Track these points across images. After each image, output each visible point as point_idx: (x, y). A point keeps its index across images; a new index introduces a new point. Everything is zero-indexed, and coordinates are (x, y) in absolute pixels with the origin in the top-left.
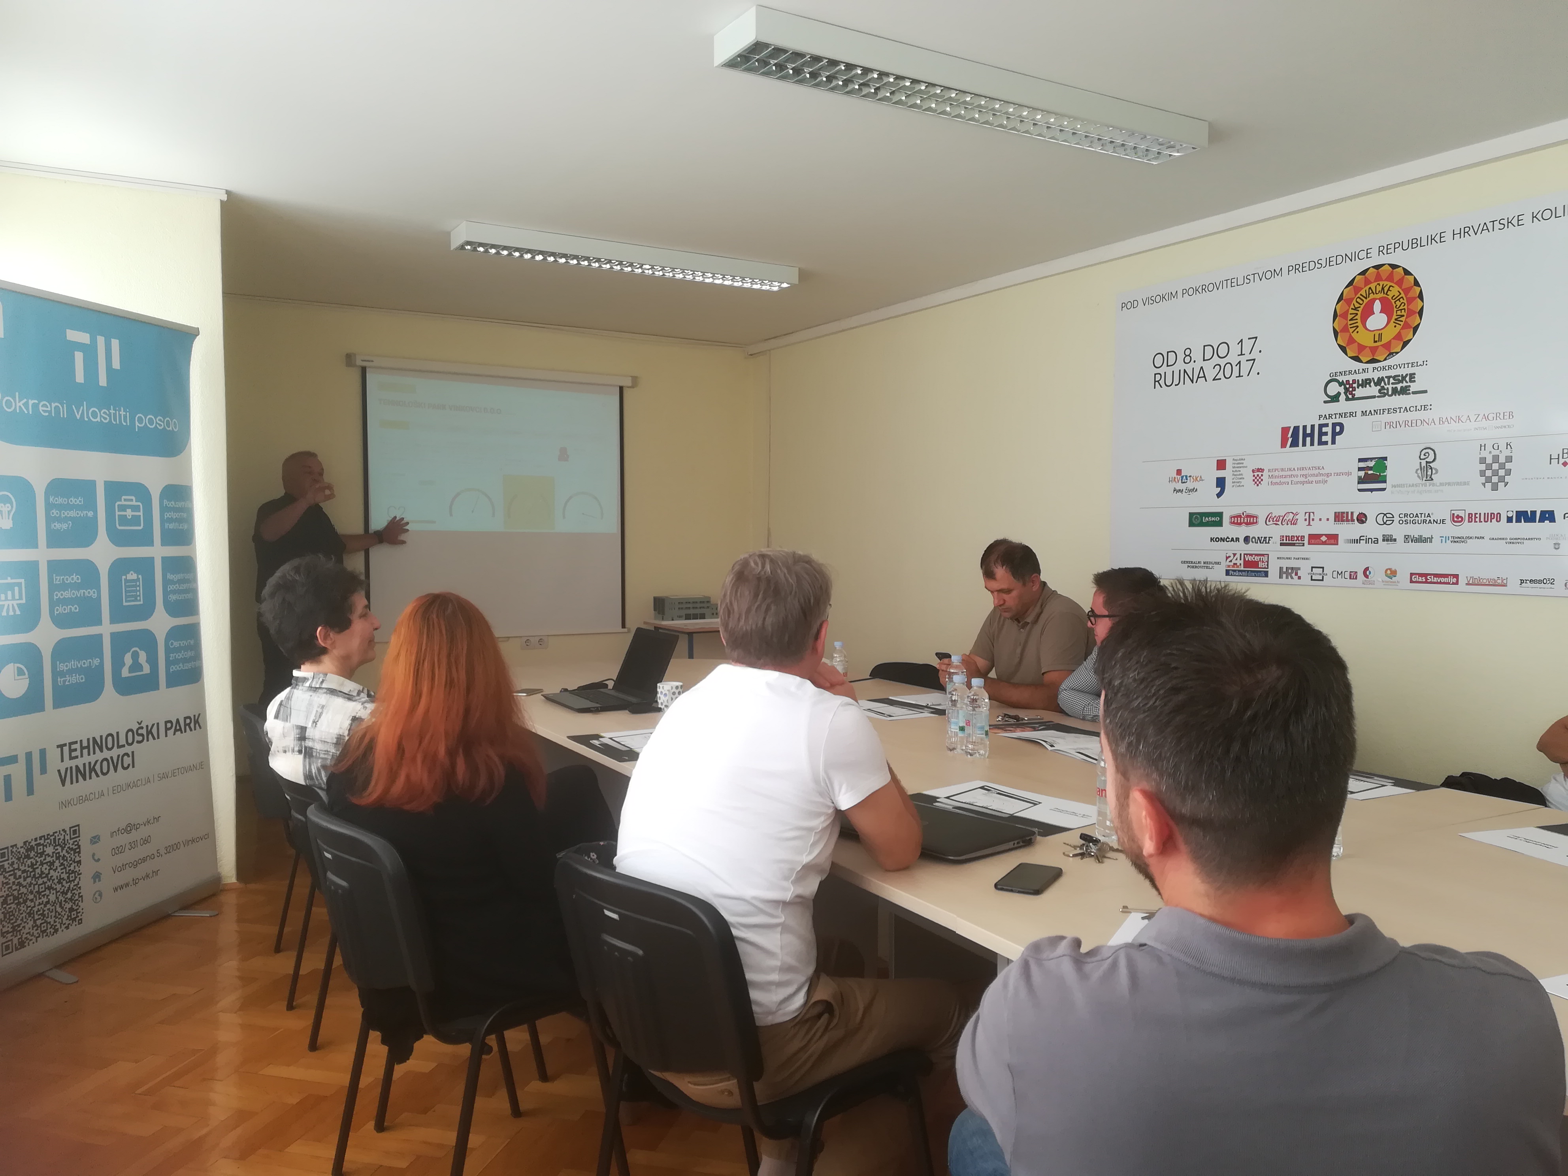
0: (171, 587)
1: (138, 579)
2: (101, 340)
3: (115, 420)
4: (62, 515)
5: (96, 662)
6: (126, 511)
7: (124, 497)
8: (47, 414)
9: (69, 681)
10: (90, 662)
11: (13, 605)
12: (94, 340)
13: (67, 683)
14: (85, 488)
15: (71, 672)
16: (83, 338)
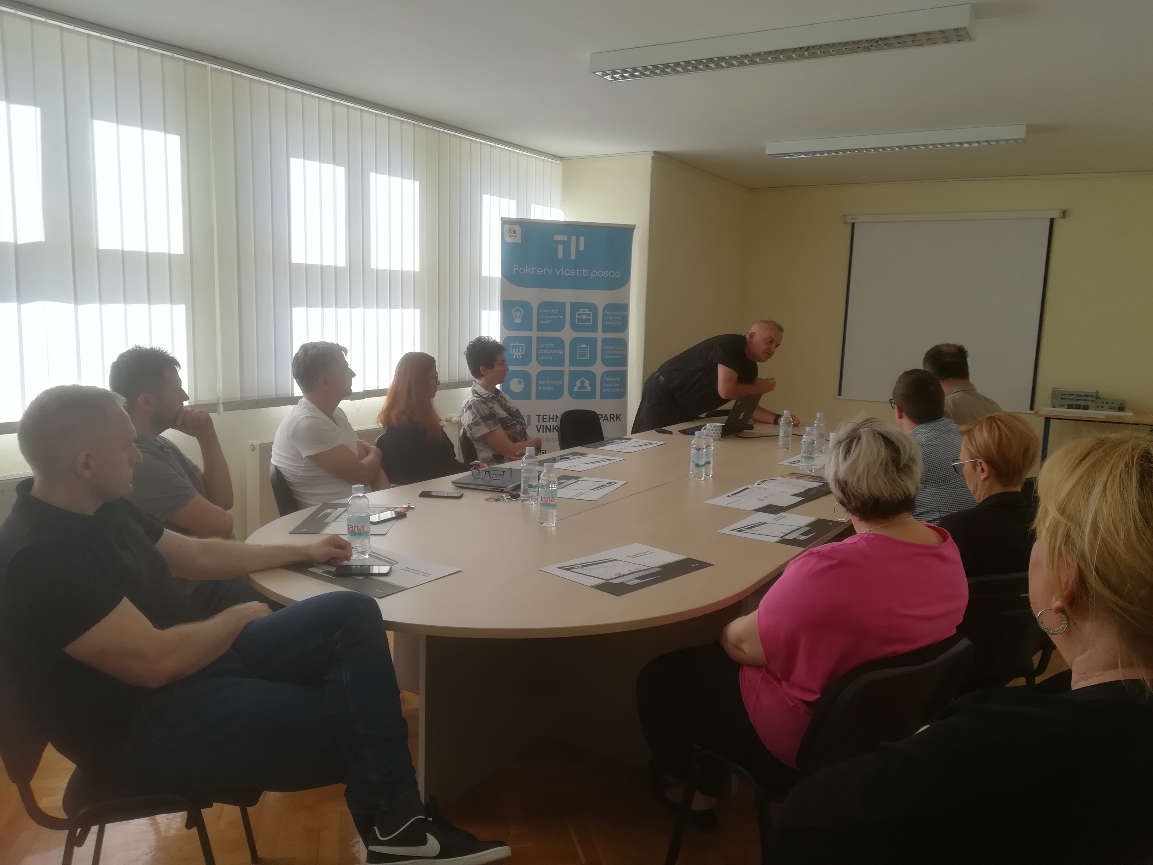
0: (606, 352)
1: (587, 348)
2: (573, 238)
3: (579, 274)
4: (547, 318)
5: (560, 382)
6: (582, 316)
7: (581, 310)
8: (541, 274)
9: (545, 389)
10: (557, 382)
11: (519, 354)
12: (569, 239)
13: (543, 390)
14: (560, 306)
15: (546, 385)
16: (564, 238)
